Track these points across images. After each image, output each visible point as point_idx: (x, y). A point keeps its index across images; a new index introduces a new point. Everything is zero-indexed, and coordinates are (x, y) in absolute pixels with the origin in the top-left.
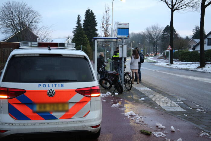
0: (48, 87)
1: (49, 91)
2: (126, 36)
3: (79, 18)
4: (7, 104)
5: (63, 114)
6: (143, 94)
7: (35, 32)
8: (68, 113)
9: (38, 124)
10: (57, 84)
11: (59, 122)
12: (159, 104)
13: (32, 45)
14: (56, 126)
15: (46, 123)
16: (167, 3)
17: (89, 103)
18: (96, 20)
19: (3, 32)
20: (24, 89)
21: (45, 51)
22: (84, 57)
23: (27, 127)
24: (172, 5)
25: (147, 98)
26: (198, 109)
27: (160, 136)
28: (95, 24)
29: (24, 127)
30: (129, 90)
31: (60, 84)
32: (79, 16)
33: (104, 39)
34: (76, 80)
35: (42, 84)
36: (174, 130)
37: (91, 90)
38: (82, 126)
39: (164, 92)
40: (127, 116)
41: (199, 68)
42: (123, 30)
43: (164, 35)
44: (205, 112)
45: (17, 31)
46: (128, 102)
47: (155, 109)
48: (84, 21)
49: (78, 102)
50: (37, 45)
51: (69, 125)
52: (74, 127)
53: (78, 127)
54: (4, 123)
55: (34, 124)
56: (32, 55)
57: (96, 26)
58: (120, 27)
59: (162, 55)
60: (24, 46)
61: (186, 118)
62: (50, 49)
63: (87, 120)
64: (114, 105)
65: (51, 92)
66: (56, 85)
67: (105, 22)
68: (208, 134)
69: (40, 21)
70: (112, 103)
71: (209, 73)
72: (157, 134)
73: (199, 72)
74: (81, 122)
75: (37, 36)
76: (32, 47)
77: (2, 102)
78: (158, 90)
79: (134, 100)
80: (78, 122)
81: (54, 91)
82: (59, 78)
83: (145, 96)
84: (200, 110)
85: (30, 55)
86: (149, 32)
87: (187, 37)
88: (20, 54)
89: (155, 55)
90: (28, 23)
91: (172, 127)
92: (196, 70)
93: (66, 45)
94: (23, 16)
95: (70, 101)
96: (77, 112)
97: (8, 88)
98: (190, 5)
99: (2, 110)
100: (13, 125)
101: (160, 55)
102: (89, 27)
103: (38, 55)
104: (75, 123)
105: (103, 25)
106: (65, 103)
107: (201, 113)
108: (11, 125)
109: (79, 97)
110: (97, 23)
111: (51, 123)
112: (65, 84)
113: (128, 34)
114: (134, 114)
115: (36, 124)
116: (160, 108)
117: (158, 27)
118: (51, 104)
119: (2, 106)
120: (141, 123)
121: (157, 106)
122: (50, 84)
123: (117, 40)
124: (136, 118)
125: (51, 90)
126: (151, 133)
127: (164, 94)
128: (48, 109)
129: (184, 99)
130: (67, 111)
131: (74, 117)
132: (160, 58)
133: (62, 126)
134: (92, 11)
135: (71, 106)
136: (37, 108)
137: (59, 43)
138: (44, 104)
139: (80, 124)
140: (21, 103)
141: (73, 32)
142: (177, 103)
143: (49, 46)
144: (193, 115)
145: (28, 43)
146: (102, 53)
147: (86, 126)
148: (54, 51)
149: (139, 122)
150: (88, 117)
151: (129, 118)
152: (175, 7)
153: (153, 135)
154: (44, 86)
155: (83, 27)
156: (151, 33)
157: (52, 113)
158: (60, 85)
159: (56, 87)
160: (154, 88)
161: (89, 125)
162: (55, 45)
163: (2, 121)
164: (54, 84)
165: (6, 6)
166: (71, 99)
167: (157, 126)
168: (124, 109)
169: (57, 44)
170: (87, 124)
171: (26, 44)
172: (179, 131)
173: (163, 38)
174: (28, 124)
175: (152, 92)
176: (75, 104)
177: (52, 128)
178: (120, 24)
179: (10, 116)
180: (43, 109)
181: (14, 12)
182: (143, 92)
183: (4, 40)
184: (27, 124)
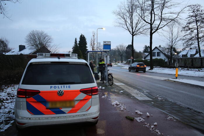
0: (58, 88)
1: (59, 91)
2: (109, 50)
3: (76, 40)
4: (25, 103)
5: (70, 109)
6: (121, 88)
7: (49, 49)
8: (74, 109)
9: (51, 118)
10: (66, 85)
11: (67, 116)
12: (133, 95)
13: (46, 56)
14: (65, 119)
15: (57, 117)
16: (130, 31)
17: (90, 100)
18: (86, 41)
19: (30, 49)
20: (39, 91)
21: (56, 60)
22: (85, 64)
23: (42, 121)
24: (132, 32)
25: (124, 91)
26: (159, 98)
27: (140, 121)
28: (86, 43)
29: (39, 121)
30: (111, 85)
31: (68, 85)
32: (76, 39)
33: (92, 52)
34: (80, 83)
35: (53, 86)
36: (149, 115)
37: (92, 90)
38: (86, 118)
39: (134, 86)
40: (114, 105)
41: (149, 70)
42: (107, 46)
43: (127, 50)
44: (164, 100)
45: (38, 48)
46: (113, 94)
47: (131, 99)
48: (79, 41)
49: (81, 100)
50: (49, 56)
51: (75, 118)
52: (79, 119)
53: (83, 119)
54: (23, 118)
55: (47, 118)
56: (45, 63)
57: (87, 45)
58: (105, 44)
59: (125, 62)
60: (40, 56)
61: (153, 105)
62: (59, 58)
63: (89, 114)
64: (103, 97)
65: (61, 92)
66: (64, 86)
67: (92, 42)
68: (172, 118)
69: (52, 41)
70: (101, 95)
71: (156, 73)
72: (138, 119)
73: (150, 72)
74: (84, 115)
75: (50, 51)
76: (46, 57)
77: (21, 101)
78: (130, 85)
79: (116, 92)
80: (82, 115)
81: (63, 92)
82: (66, 81)
83: (123, 90)
84: (160, 99)
85: (44, 63)
86: (118, 49)
87: (140, 52)
88: (36, 62)
89: (122, 62)
90: (44, 43)
91: (148, 113)
92: (148, 71)
93: (71, 55)
94: (42, 39)
95: (76, 99)
96: (81, 107)
97: (26, 89)
98: (143, 32)
99: (22, 106)
100: (30, 119)
101: (124, 62)
102: (82, 45)
103: (50, 63)
104: (80, 116)
105: (91, 44)
106: (71, 101)
107: (161, 101)
108: (29, 119)
109: (82, 96)
110: (87, 43)
111: (61, 117)
112: (71, 86)
113: (110, 49)
114: (118, 103)
115: (49, 118)
116: (134, 99)
117: (123, 45)
118: (61, 101)
119: (21, 104)
120: (124, 110)
121: (132, 97)
122: (60, 86)
123: (102, 53)
124: (121, 106)
125: (61, 91)
126: (134, 118)
127: (135, 87)
128: (58, 105)
129: (148, 91)
130: (73, 107)
131: (79, 111)
132: (125, 64)
133: (70, 119)
134: (84, 36)
135: (76, 103)
136: (49, 105)
137: (66, 54)
138: (55, 102)
139: (84, 117)
140: (36, 101)
141: (73, 49)
142: (144, 94)
143: (58, 56)
144: (158, 103)
145: (43, 54)
146: (91, 61)
147: (88, 118)
148: (62, 60)
149: (123, 110)
150: (90, 111)
151: (115, 106)
152: (134, 33)
153: (135, 120)
154: (55, 87)
155: (78, 45)
156: (120, 49)
157: (62, 108)
158: (68, 87)
159: (64, 88)
160: (127, 84)
161: (91, 117)
162: (63, 56)
163: (21, 116)
164: (62, 85)
165: (32, 33)
166: (76, 98)
167: (136, 113)
168: (111, 99)
169: (64, 54)
170: (89, 117)
171: (42, 55)
172: (152, 116)
173: (126, 52)
174: (43, 118)
175: (126, 86)
176: (79, 101)
177: (62, 121)
178: (105, 42)
179: (28, 112)
180: (54, 106)
181: (36, 37)
182: (120, 87)
183: (30, 54)
184: (41, 119)
